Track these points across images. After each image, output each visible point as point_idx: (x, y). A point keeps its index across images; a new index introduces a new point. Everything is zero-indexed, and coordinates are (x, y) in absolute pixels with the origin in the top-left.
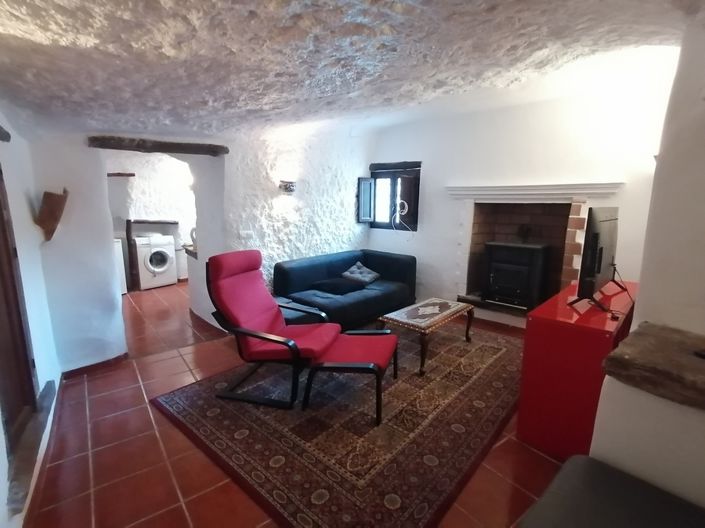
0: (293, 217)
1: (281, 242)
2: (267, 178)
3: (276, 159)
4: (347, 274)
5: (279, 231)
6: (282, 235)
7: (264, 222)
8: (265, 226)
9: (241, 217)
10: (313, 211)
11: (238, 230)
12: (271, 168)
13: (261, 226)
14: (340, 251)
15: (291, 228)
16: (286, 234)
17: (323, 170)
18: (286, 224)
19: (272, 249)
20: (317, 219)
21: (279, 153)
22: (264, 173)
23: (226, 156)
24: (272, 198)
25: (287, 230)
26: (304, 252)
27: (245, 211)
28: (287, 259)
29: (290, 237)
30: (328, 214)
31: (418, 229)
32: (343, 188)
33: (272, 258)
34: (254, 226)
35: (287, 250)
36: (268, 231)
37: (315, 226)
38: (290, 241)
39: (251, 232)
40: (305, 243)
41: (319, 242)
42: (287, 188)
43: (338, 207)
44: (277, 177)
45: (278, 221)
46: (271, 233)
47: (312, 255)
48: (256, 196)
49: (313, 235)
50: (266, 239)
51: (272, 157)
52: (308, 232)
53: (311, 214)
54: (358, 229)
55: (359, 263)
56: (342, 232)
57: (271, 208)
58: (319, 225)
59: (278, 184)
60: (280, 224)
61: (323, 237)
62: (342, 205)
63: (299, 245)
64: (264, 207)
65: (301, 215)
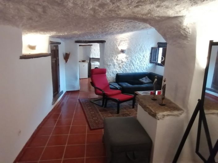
0: (125, 60)
1: (120, 67)
2: (117, 48)
3: (120, 43)
4: (141, 80)
5: (120, 64)
6: (121, 65)
7: (115, 61)
8: (115, 62)
9: (108, 59)
10: (132, 59)
11: (107, 63)
12: (118, 46)
13: (114, 62)
14: (142, 72)
15: (124, 63)
16: (122, 65)
17: (137, 45)
18: (122, 62)
19: (117, 69)
20: (133, 61)
21: (121, 41)
22: (116, 47)
23: (105, 43)
24: (118, 54)
25: (122, 64)
26: (128, 71)
27: (110, 58)
28: (122, 72)
29: (123, 66)
30: (138, 60)
32: (144, 51)
33: (116, 72)
34: (112, 62)
35: (122, 70)
36: (116, 64)
37: (132, 63)
38: (123, 67)
39: (111, 64)
40: (128, 68)
41: (133, 68)
42: (123, 51)
43: (142, 57)
44: (120, 48)
45: (120, 61)
46: (117, 64)
47: (131, 72)
48: (113, 54)
49: (131, 66)
50: (115, 66)
51: (119, 42)
52: (130, 65)
53: (131, 59)
54: (150, 65)
55: (147, 77)
56: (143, 66)
57: (117, 57)
58: (134, 63)
59: (120, 50)
60: (120, 62)
61: (135, 67)
62: (144, 56)
63: (126, 69)
64: (115, 57)
65: (127, 60)
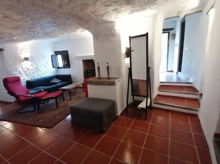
0: (30, 67)
1: (27, 75)
2: (19, 57)
3: (21, 51)
4: (52, 81)
5: (26, 72)
6: (27, 73)
7: (20, 69)
8: (21, 71)
9: (12, 68)
10: (37, 65)
11: (12, 72)
12: (20, 54)
13: (20, 71)
14: (49, 76)
15: (30, 70)
16: (29, 72)
17: (38, 53)
18: (28, 69)
19: (24, 77)
20: (39, 67)
21: (22, 49)
22: (18, 56)
23: (3, 51)
24: (22, 62)
25: (29, 71)
26: (36, 77)
27: (13, 67)
28: (30, 79)
29: (30, 73)
30: (42, 66)
31: (71, 67)
32: (46, 58)
33: (25, 79)
34: (17, 71)
35: (30, 77)
36: (22, 72)
37: (39, 69)
38: (30, 74)
39: (16, 73)
40: (36, 74)
41: (41, 74)
42: (26, 59)
43: (46, 64)
44: (23, 56)
45: (25, 69)
46: (23, 72)
47: (39, 77)
48: (16, 62)
49: (38, 72)
50: (22, 74)
51: (20, 51)
52: (36, 71)
53: (36, 66)
54: (54, 69)
55: (55, 78)
56: (48, 70)
57: (22, 65)
58: (40, 69)
59: (23, 58)
60: (26, 70)
61: (42, 72)
62: (47, 63)
63: (34, 75)
64: (19, 65)
65: (33, 67)
